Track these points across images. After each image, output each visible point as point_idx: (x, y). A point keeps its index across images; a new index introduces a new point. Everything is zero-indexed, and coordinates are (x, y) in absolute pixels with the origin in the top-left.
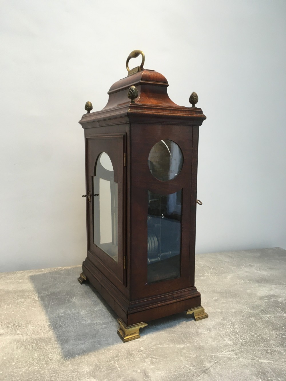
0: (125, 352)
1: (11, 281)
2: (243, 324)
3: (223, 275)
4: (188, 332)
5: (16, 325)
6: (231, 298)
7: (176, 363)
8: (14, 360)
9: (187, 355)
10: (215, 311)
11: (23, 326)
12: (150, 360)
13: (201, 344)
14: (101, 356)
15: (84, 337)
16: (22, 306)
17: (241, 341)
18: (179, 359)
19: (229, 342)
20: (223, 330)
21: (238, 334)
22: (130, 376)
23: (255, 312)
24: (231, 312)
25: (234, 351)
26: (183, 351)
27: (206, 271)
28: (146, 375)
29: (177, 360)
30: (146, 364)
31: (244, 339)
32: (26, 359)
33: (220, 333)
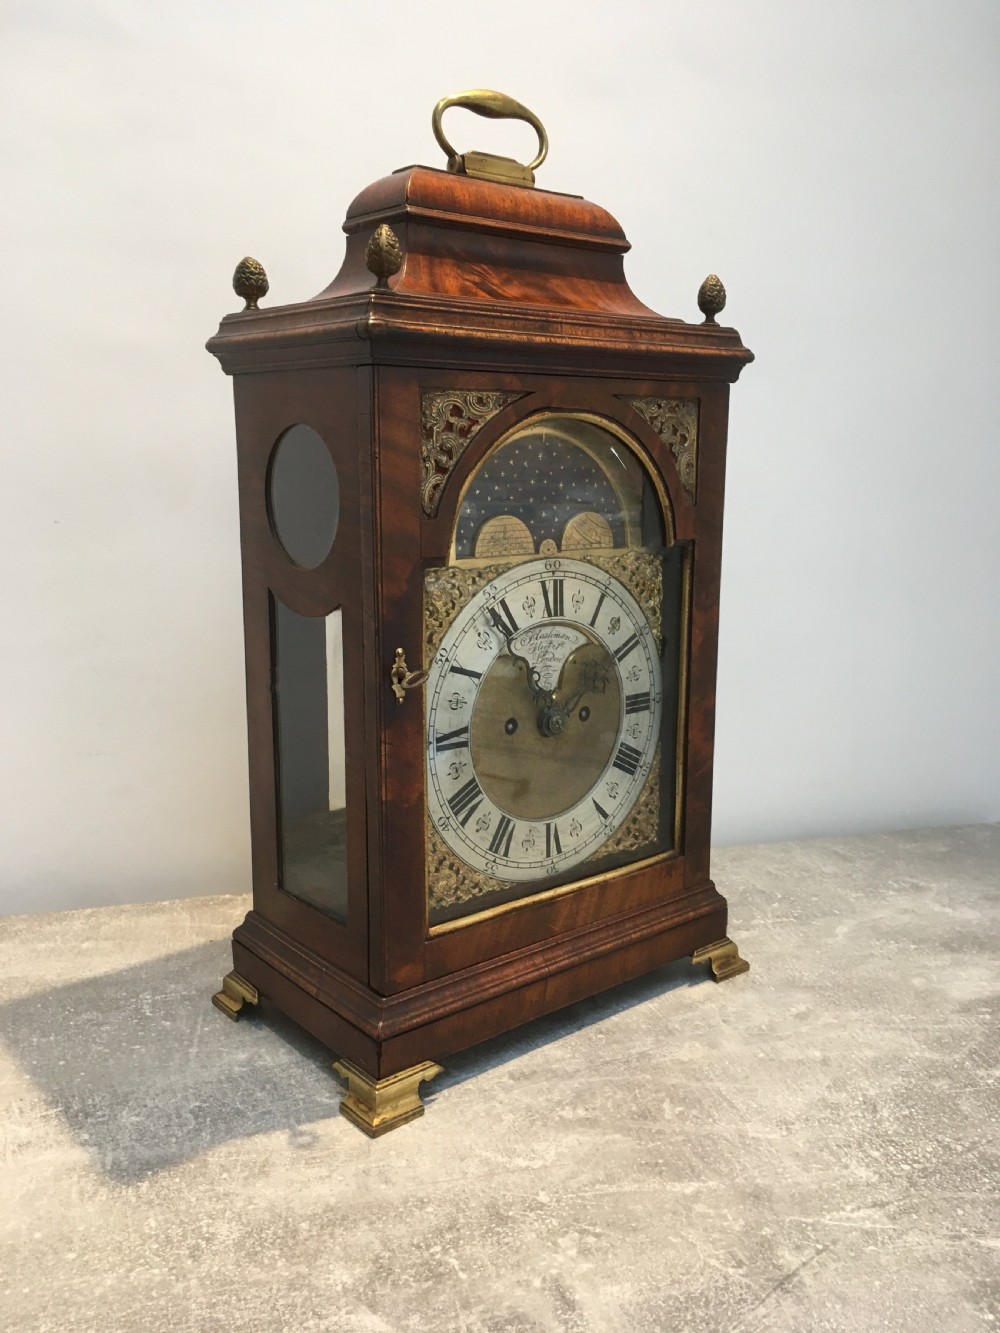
0: (481, 1212)
1: (52, 945)
2: (910, 1103)
3: (818, 923)
4: (707, 1137)
5: (76, 1108)
6: (854, 1008)
7: (672, 1253)
8: (72, 1242)
9: (710, 1220)
10: (800, 1057)
11: (100, 1113)
12: (574, 1241)
13: (758, 1181)
14: (394, 1225)
15: (329, 1156)
16: (94, 1039)
17: (906, 1167)
18: (682, 1237)
19: (863, 1173)
20: (837, 1126)
21: (892, 1141)
22: (507, 1304)
23: (947, 1059)
24: (861, 1062)
25: (882, 1205)
26: (695, 1206)
27: (757, 908)
28: (563, 1297)
29: (674, 1240)
30: (560, 1258)
31: (919, 1163)
32: (118, 1238)
33: (826, 1139)
